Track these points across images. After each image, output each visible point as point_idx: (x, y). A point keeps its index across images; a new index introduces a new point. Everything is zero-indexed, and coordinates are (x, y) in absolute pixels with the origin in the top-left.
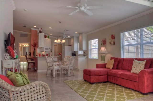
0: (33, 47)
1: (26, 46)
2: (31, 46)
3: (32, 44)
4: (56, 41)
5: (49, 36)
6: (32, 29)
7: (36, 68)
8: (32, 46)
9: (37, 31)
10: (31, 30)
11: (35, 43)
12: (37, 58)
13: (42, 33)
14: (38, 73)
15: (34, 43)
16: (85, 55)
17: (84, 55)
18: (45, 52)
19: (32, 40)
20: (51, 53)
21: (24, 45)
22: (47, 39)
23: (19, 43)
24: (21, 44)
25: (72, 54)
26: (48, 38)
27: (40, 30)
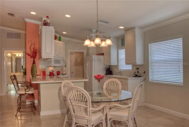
0: (31, 57)
1: (20, 55)
2: (27, 56)
3: (29, 51)
4: (87, 43)
5: (61, 36)
6: (28, 20)
7: (36, 102)
8: (29, 55)
9: (38, 26)
10: (26, 23)
11: (34, 49)
12: (39, 84)
13: (49, 26)
14: (41, 118)
15: (32, 50)
16: (138, 75)
17: (137, 73)
18: (54, 67)
19: (27, 43)
20: (64, 69)
21: (16, 55)
22: (57, 41)
23: (5, 51)
24: (10, 53)
25: (105, 71)
26: (60, 40)
27: (45, 21)
